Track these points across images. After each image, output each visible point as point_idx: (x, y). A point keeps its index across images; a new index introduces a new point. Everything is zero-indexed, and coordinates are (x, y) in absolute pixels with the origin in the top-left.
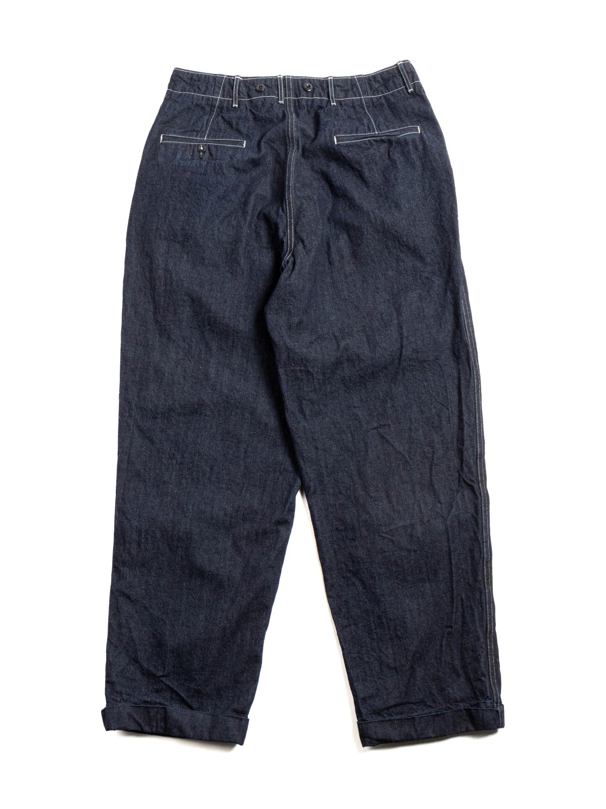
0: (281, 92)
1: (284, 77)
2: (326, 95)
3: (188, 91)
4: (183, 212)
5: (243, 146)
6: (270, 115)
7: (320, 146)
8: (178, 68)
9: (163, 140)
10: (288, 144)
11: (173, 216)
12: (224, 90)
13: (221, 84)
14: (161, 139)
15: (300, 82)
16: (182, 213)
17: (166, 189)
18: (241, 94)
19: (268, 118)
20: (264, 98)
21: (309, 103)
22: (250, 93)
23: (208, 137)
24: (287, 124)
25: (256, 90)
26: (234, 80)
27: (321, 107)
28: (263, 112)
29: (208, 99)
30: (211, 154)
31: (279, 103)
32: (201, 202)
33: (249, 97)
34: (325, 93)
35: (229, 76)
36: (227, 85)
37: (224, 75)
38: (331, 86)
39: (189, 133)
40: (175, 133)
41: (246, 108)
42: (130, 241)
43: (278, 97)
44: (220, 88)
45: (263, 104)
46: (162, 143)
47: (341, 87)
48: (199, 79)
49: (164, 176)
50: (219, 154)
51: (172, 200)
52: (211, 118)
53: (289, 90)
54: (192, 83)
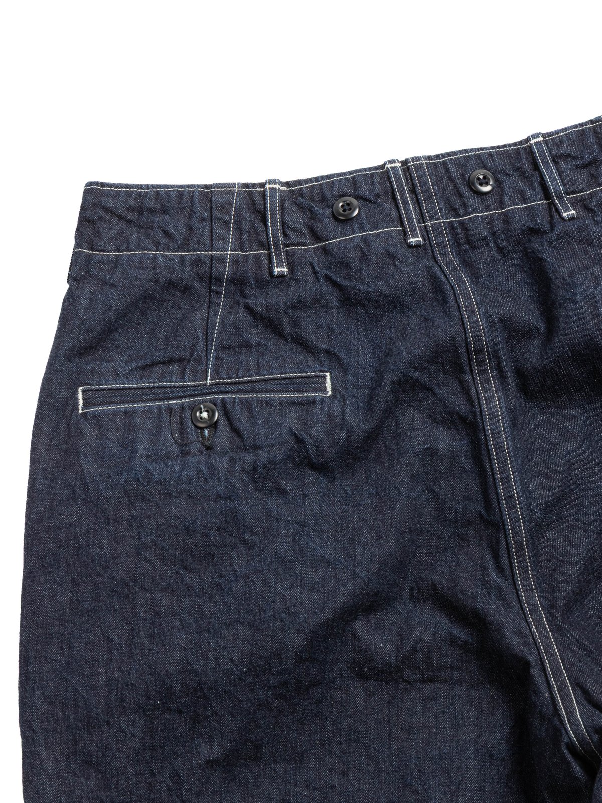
0: (407, 211)
1: (405, 163)
2: (539, 192)
3: (138, 248)
4: (181, 620)
5: (324, 390)
6: (388, 285)
7: (573, 351)
8: (97, 183)
9: (86, 405)
10: (467, 369)
11: (152, 636)
12: (239, 230)
13: (229, 213)
14: (81, 402)
15: (453, 170)
16: (177, 623)
17: (119, 557)
18: (291, 233)
19: (385, 296)
20: (365, 240)
21: (498, 226)
22: (319, 228)
23: (216, 374)
24: (456, 313)
25: (335, 218)
26: (264, 195)
27: (534, 232)
28: (367, 279)
29: (198, 261)
30: (236, 431)
31: (410, 246)
32: (230, 581)
33: (317, 237)
34: (534, 189)
35: (246, 185)
36: (246, 214)
37: (233, 185)
38: (546, 163)
39: (158, 370)
40: (117, 376)
41: (315, 272)
42: (30, 726)
43: (402, 225)
44: (227, 223)
45: (364, 258)
46: (84, 414)
47: (574, 157)
48: (163, 206)
49: (108, 519)
50: (263, 431)
51: (143, 588)
52: (216, 315)
53: (429, 200)
54: (144, 219)
